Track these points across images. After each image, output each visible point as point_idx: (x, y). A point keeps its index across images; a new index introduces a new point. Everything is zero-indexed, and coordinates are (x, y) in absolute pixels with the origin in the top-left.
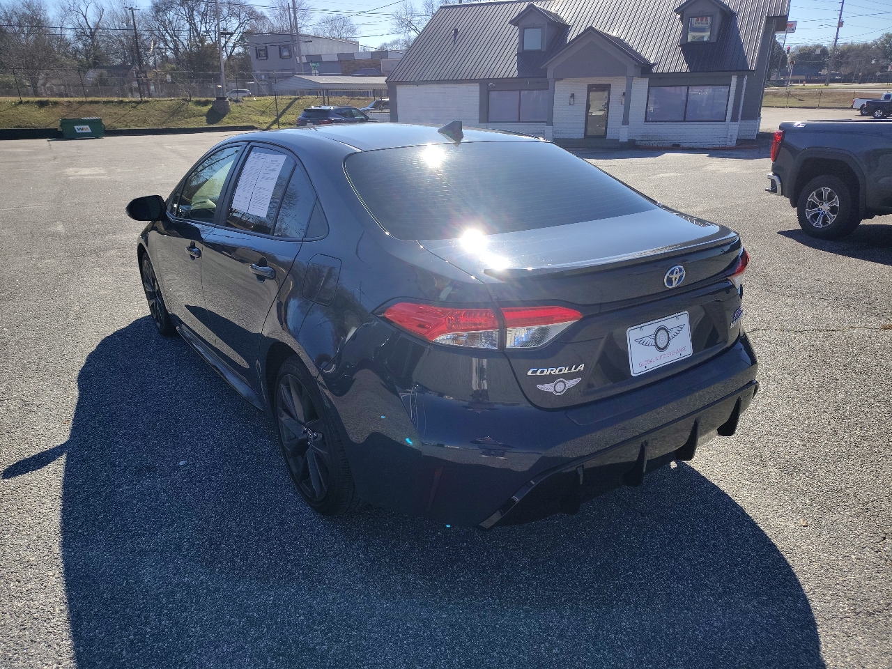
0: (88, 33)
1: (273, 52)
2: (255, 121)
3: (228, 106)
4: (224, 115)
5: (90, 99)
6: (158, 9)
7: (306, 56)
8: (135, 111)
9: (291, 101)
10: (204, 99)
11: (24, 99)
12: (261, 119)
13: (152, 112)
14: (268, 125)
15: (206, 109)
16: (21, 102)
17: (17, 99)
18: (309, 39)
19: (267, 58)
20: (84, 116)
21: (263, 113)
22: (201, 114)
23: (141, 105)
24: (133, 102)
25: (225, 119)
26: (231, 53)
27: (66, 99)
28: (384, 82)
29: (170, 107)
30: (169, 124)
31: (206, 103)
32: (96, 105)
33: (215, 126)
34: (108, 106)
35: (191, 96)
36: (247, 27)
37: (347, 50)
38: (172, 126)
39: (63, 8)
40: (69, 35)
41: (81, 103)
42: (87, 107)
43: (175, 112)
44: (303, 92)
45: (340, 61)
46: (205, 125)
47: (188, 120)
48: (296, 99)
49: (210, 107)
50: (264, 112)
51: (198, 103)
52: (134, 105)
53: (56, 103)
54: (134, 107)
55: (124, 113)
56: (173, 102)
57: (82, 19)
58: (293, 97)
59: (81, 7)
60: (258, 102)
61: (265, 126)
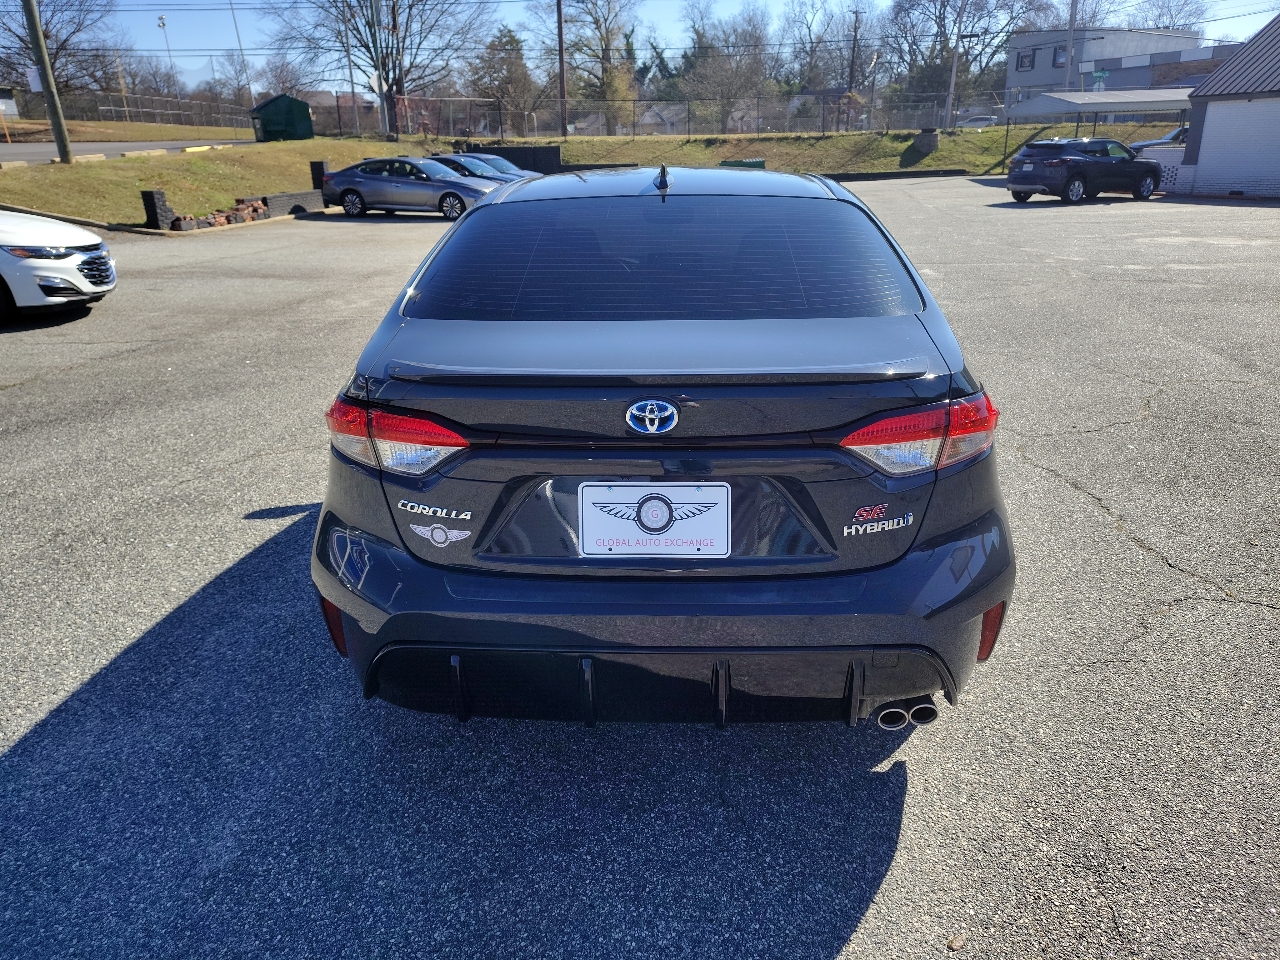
0: (808, 49)
1: (1044, 58)
2: (969, 163)
3: (935, 141)
4: (927, 155)
5: (764, 135)
6: (899, 11)
7: (1096, 61)
8: (812, 150)
9: (1034, 132)
10: (905, 132)
11: (693, 137)
12: (981, 159)
13: (833, 151)
14: (987, 168)
15: (903, 146)
16: (688, 142)
17: (684, 137)
18: (1102, 33)
19: (1033, 68)
20: (746, 157)
21: (985, 150)
22: (895, 153)
23: (821, 142)
24: (813, 138)
25: (927, 161)
26: (988, 63)
27: (736, 136)
28: (1187, 98)
29: (856, 143)
30: (849, 168)
31: (906, 138)
32: (768, 143)
33: (909, 169)
34: (782, 143)
35: (888, 128)
36: (1020, 23)
37: (1171, 46)
38: (852, 170)
39: (787, 20)
40: (787, 53)
41: (752, 141)
42: (758, 146)
43: (861, 151)
44: (1060, 118)
45: (1152, 66)
46: (895, 169)
47: (876, 162)
48: (1045, 129)
49: (910, 143)
50: (987, 149)
51: (897, 138)
52: (813, 141)
53: (724, 141)
54: (812, 145)
55: (797, 152)
56: (864, 136)
57: (805, 31)
58: (1040, 126)
59: (807, 16)
60: (982, 136)
61: (983, 170)
